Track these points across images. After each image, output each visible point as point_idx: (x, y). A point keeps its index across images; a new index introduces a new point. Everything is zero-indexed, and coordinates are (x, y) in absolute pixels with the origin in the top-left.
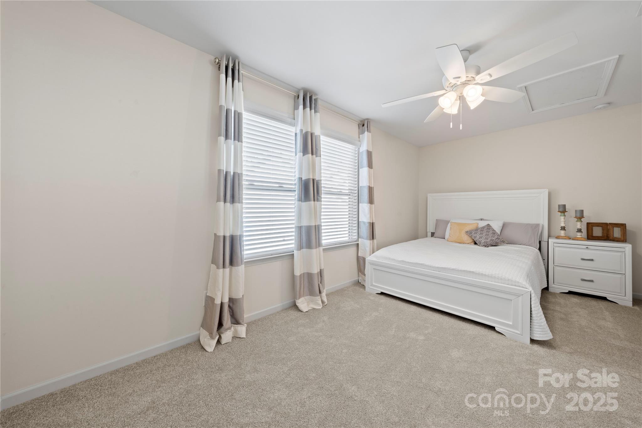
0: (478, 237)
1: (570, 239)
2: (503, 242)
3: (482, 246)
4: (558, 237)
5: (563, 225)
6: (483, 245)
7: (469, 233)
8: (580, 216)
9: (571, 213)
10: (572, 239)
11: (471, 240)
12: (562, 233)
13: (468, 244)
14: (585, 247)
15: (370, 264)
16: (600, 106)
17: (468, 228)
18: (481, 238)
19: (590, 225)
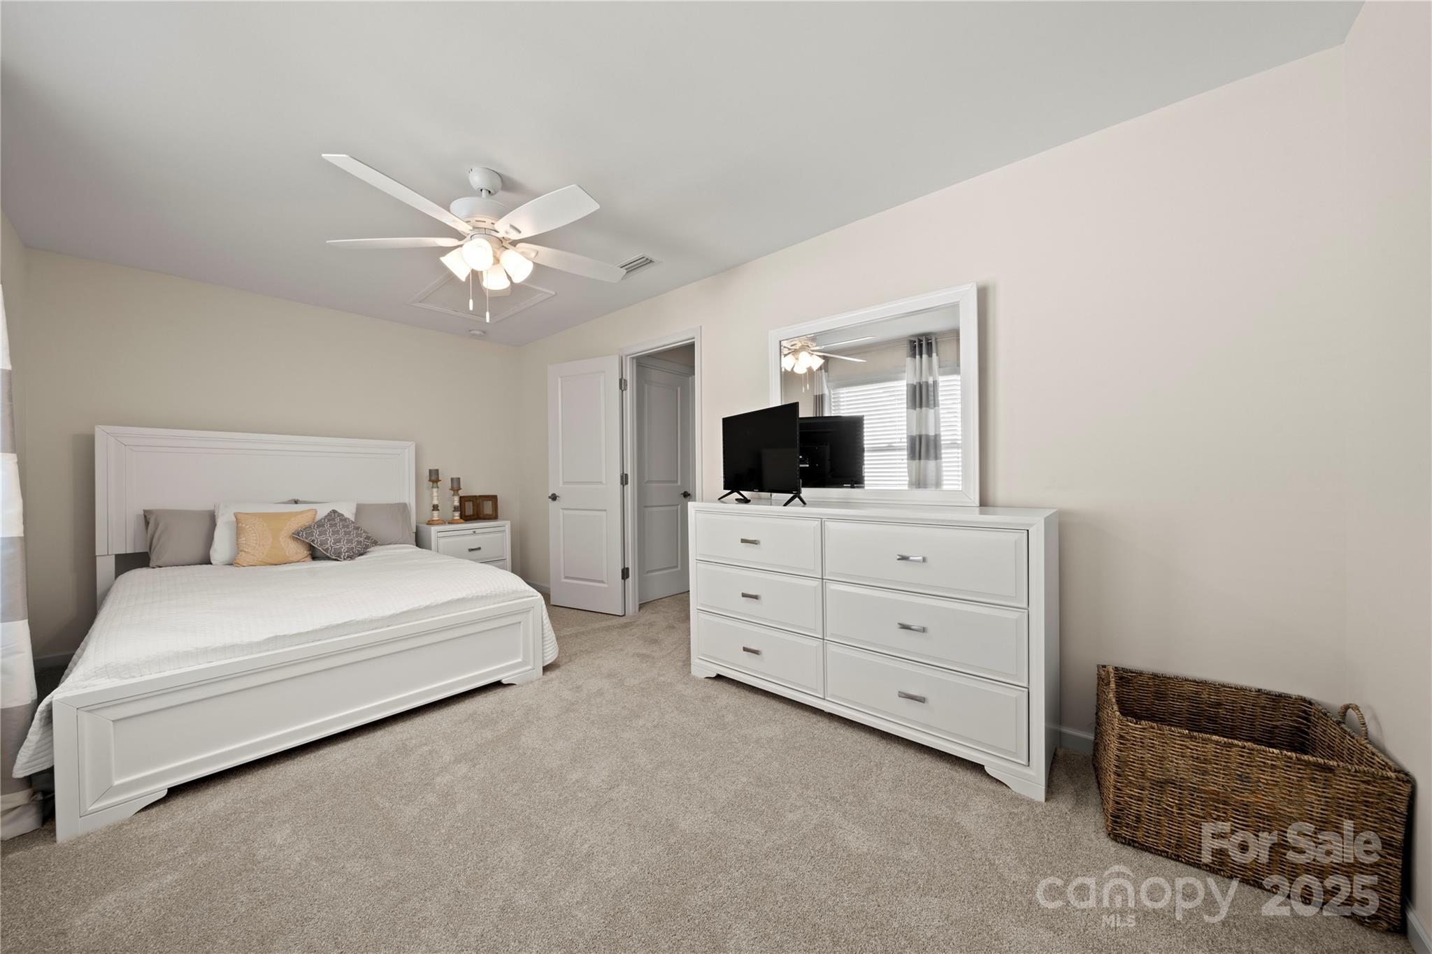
0: (330, 542)
1: (445, 523)
2: (375, 543)
3: (344, 559)
4: (431, 522)
5: (436, 502)
6: (348, 557)
7: (296, 536)
8: (456, 485)
9: (445, 482)
10: (449, 523)
11: (305, 552)
12: (436, 515)
13: (298, 562)
14: (471, 531)
15: (88, 711)
16: (477, 332)
17: (295, 524)
18: (339, 542)
19: (463, 500)
